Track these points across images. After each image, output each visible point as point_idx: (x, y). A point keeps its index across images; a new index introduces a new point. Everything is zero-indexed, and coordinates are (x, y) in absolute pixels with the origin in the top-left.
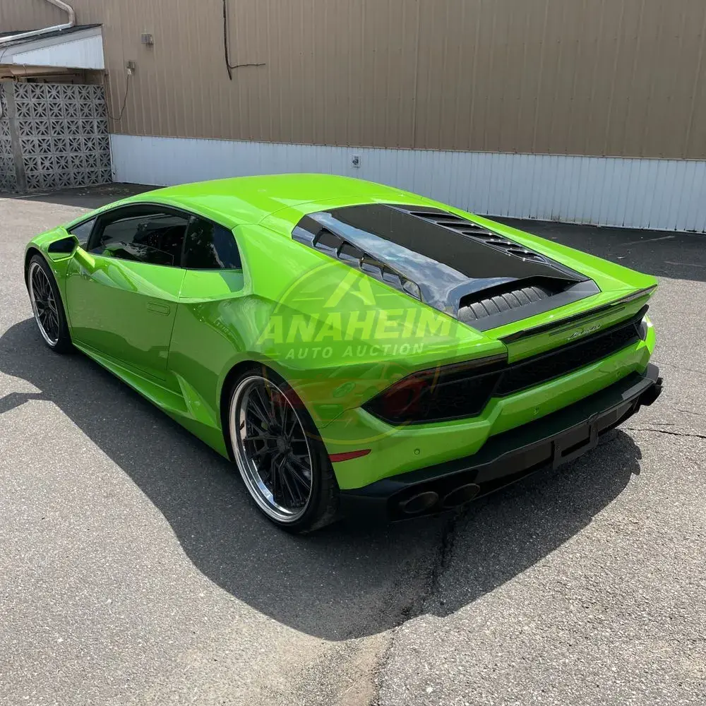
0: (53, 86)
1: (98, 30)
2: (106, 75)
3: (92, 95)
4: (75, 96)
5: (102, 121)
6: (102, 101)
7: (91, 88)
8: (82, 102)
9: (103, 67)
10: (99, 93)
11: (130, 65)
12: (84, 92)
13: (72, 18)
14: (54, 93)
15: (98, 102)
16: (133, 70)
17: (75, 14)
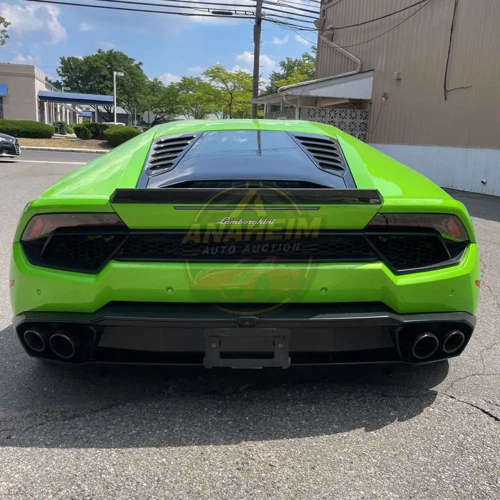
0: (333, 110)
1: (372, 73)
2: (370, 103)
3: (359, 117)
4: (347, 117)
5: (362, 134)
6: (365, 121)
7: (359, 112)
8: (351, 121)
9: (370, 98)
10: (364, 115)
11: (385, 96)
12: (353, 115)
13: (359, 67)
14: (333, 114)
15: (362, 121)
16: (386, 98)
17: (361, 65)
